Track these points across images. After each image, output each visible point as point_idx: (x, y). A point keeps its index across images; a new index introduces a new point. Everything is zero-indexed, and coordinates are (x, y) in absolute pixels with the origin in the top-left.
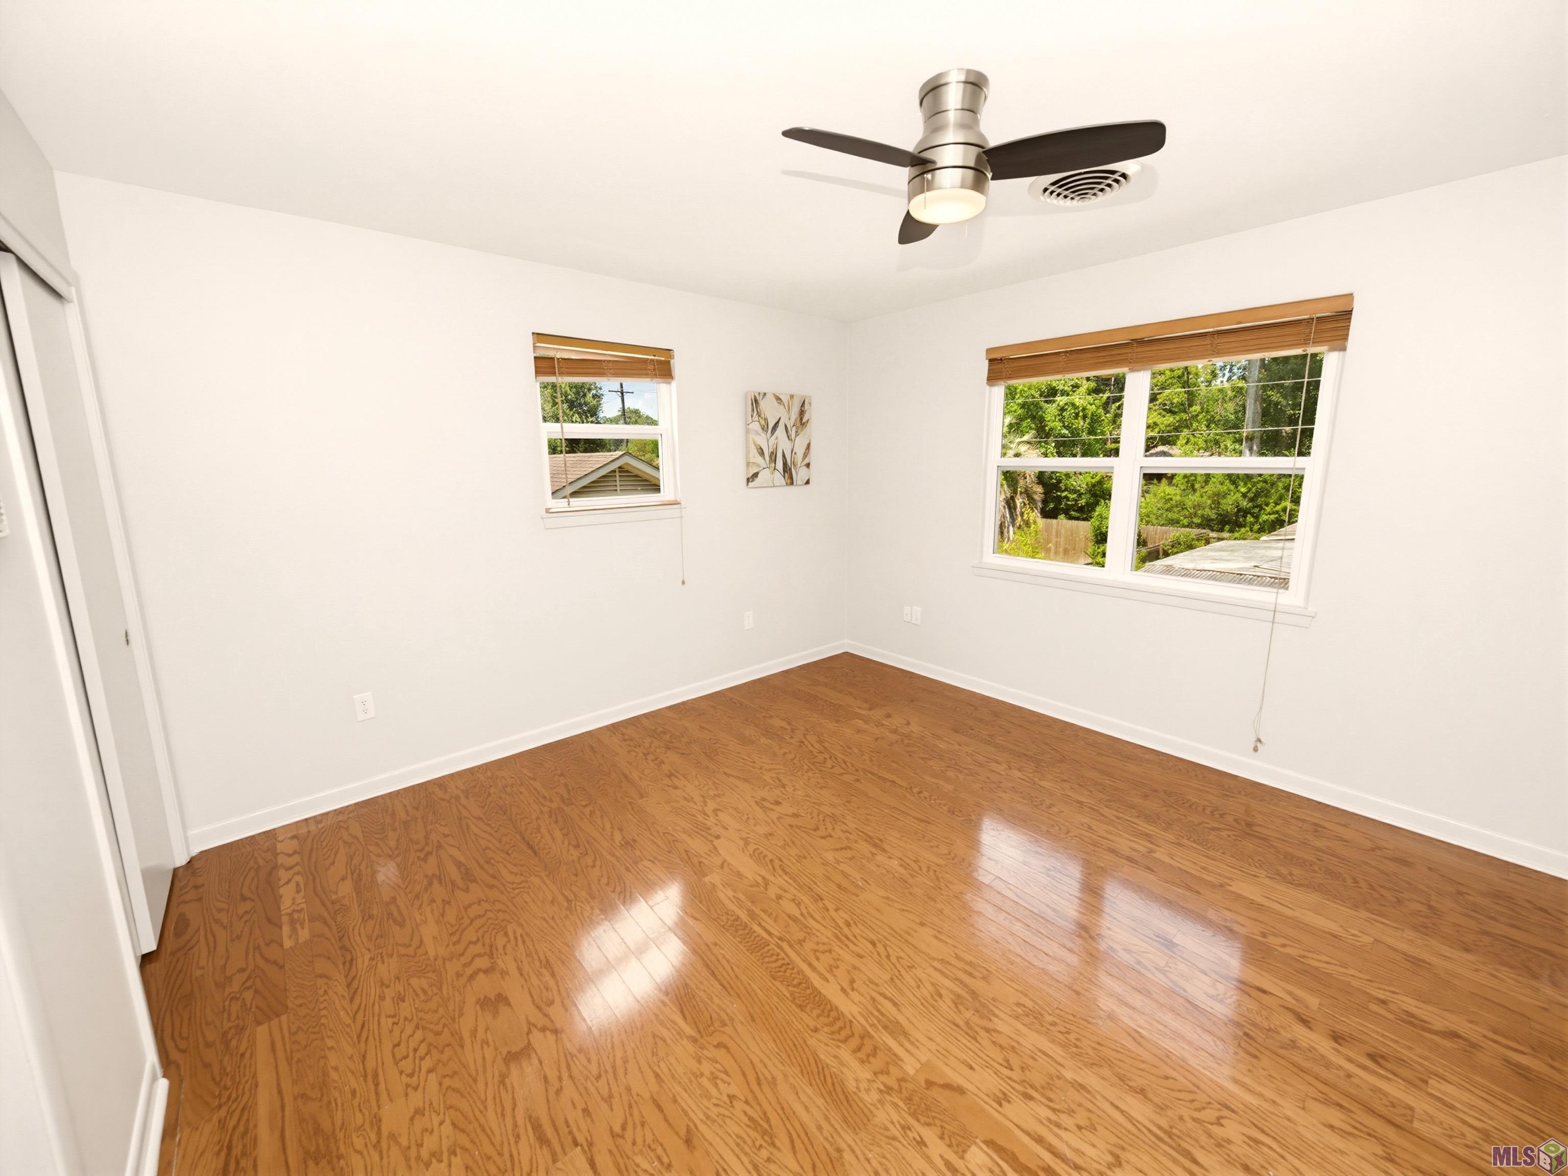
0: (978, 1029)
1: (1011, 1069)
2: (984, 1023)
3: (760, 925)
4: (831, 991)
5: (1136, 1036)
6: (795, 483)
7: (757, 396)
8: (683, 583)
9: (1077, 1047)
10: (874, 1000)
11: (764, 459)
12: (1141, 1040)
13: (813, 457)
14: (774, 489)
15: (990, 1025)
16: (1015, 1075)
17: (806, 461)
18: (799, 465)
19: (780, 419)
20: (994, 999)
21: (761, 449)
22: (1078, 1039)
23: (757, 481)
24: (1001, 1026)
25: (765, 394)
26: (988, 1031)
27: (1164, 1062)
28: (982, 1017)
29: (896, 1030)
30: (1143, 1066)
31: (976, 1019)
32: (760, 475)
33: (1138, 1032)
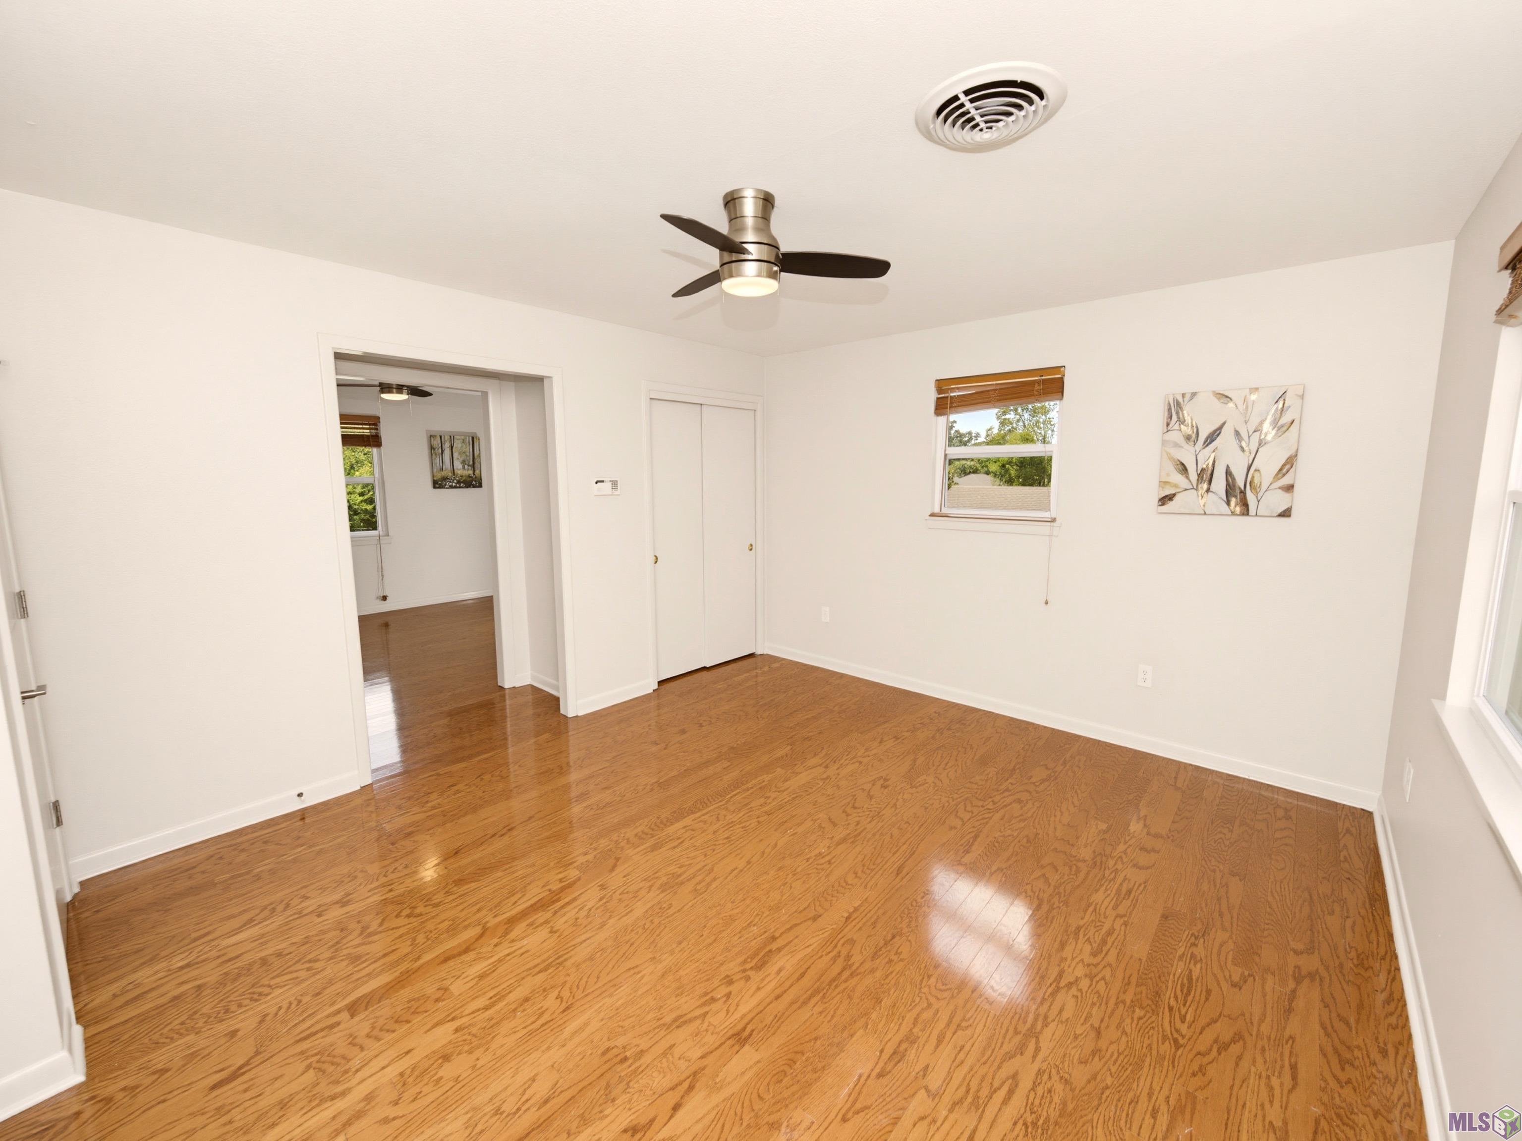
0: (652, 882)
1: (620, 894)
2: (657, 885)
3: (739, 792)
4: (687, 821)
5: (636, 970)
6: (1252, 510)
7: (1180, 400)
8: (1047, 603)
9: (632, 931)
10: (680, 838)
11: (1187, 477)
12: (632, 972)
13: (1301, 476)
14: (1205, 517)
15: (654, 888)
16: (617, 896)
17: (1286, 481)
18: (1264, 488)
19: (1224, 423)
20: (676, 893)
21: (1183, 464)
22: (638, 933)
23: (1170, 506)
24: (651, 894)
25: (1194, 395)
26: (650, 887)
27: (610, 981)
28: (661, 886)
29: (655, 848)
30: (610, 966)
31: (660, 882)
32: (1176, 499)
33: (639, 973)
